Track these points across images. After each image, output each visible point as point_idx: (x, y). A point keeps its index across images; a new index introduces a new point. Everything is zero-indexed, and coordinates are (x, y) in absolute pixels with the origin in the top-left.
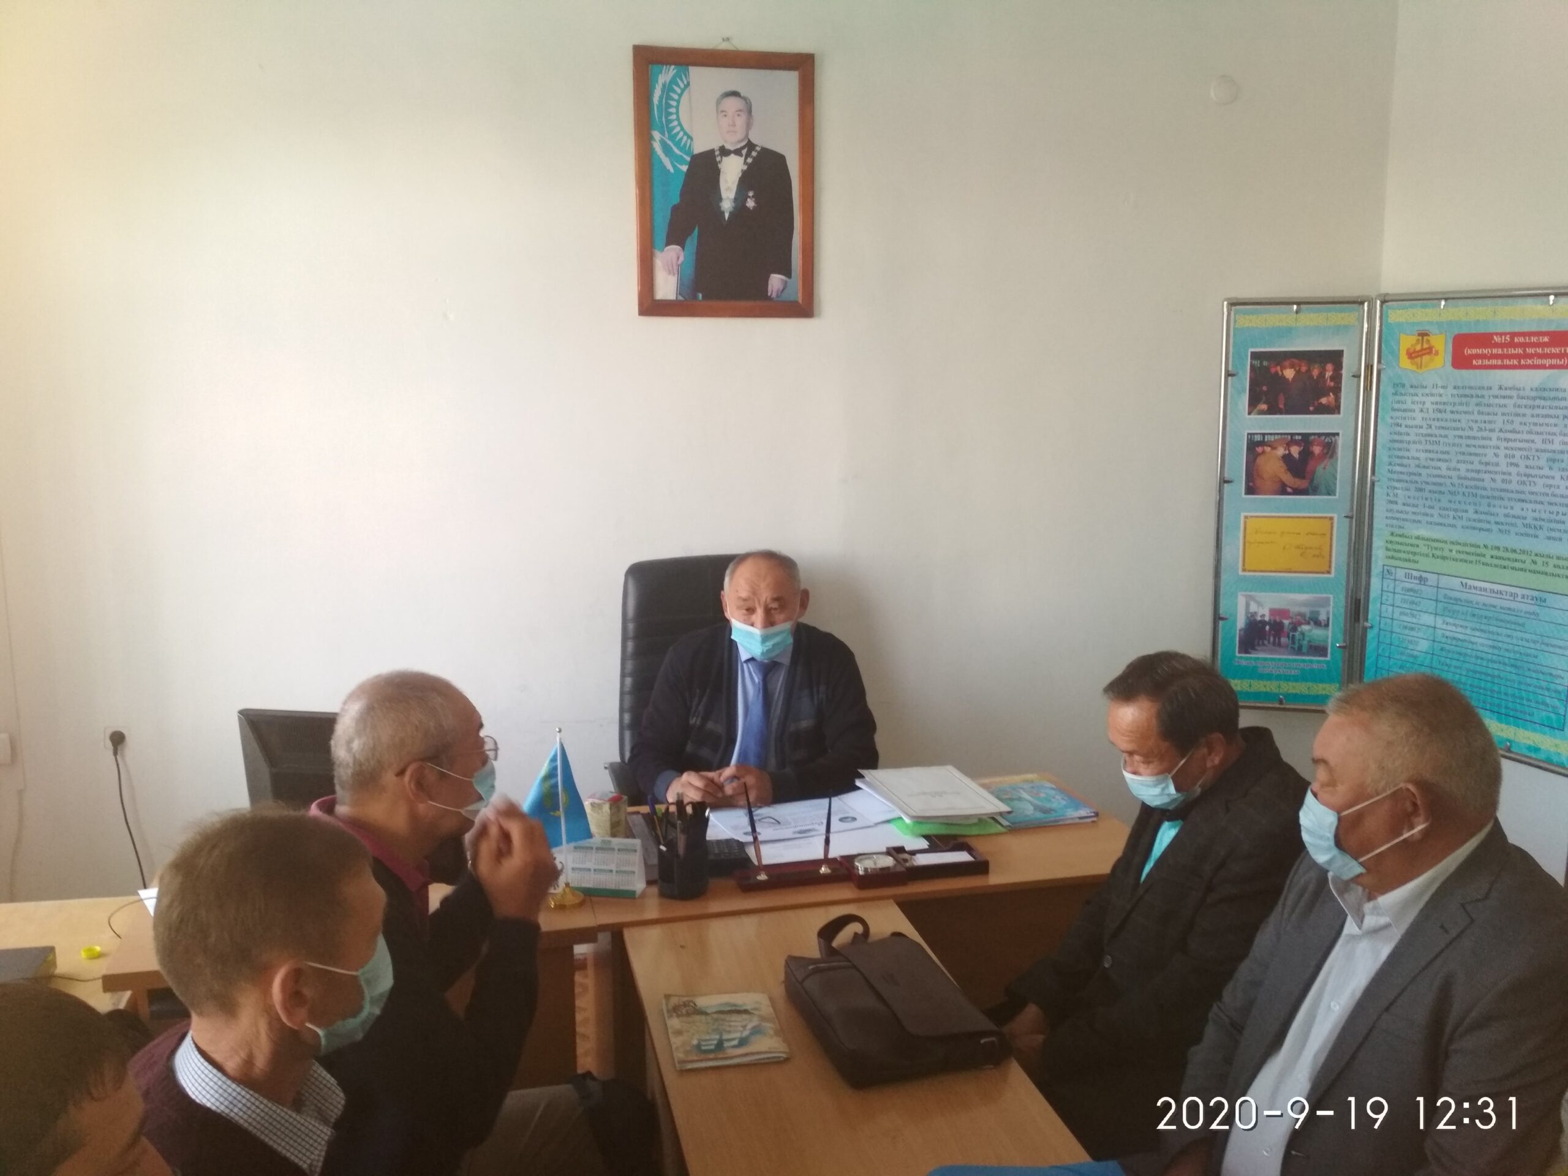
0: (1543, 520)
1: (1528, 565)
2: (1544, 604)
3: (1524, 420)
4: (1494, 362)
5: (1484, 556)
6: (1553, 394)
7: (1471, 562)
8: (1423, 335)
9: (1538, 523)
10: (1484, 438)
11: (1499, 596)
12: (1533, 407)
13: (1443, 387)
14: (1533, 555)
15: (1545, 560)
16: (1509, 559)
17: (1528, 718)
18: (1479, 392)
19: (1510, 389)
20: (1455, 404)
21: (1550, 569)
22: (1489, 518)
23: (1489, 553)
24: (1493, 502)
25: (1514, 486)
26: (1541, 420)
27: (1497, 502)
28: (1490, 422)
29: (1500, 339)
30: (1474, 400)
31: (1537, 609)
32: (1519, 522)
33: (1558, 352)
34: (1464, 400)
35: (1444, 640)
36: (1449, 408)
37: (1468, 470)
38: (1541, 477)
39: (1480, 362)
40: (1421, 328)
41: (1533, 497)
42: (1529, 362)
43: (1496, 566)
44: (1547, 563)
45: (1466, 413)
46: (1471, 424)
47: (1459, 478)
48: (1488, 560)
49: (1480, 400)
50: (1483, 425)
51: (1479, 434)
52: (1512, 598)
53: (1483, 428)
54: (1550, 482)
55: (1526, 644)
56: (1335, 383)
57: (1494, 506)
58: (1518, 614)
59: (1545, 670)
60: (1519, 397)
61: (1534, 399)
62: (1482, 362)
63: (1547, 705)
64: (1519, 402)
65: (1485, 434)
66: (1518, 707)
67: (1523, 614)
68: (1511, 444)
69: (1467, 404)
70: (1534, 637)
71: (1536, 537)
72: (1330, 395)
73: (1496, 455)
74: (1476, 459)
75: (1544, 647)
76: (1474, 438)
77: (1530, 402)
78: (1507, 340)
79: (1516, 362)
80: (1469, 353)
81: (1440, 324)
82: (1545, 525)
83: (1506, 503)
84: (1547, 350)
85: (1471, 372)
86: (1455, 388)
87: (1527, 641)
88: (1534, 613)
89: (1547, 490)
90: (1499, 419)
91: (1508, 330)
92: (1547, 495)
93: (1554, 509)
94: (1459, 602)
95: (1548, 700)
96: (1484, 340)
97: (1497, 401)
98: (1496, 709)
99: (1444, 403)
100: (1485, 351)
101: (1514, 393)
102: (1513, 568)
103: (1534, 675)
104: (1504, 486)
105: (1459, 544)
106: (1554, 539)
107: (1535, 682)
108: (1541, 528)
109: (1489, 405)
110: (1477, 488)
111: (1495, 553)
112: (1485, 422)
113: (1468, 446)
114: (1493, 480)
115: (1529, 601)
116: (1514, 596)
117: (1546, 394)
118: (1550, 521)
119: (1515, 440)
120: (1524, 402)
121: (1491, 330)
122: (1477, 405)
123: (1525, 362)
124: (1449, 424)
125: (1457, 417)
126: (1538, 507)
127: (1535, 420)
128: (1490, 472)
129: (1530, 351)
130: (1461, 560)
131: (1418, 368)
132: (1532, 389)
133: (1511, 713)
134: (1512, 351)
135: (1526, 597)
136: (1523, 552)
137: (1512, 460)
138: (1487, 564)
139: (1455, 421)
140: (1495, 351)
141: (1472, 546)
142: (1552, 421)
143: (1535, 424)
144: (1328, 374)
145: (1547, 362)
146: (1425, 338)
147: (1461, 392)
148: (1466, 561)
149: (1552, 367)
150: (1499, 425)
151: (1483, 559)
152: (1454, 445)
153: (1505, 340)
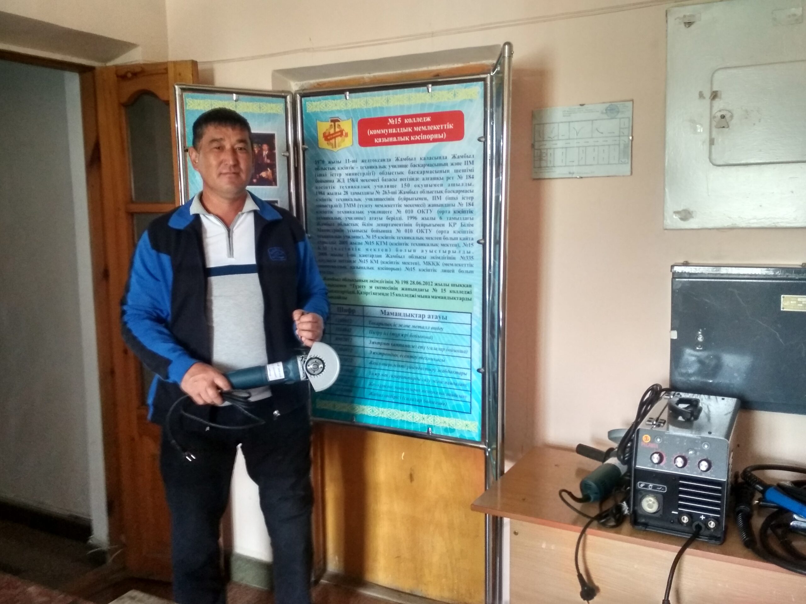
0: (439, 258)
1: (431, 293)
2: (445, 321)
3: (417, 183)
4: (391, 139)
5: (396, 289)
6: (438, 161)
7: (387, 294)
8: (334, 121)
9: (435, 261)
10: (389, 199)
11: (410, 318)
12: (423, 173)
13: (354, 161)
14: (434, 284)
15: (443, 287)
16: (416, 290)
17: (442, 407)
18: (382, 164)
19: (405, 160)
20: (364, 174)
21: (447, 294)
22: (398, 260)
23: (400, 286)
24: (400, 247)
25: (414, 234)
26: (430, 182)
27: (403, 248)
28: (392, 186)
29: (393, 121)
30: (379, 170)
31: (440, 325)
32: (421, 261)
33: (438, 128)
34: (370, 170)
35: (372, 356)
36: (360, 178)
37: (379, 225)
38: (434, 226)
39: (380, 140)
40: (333, 116)
41: (430, 242)
42: (417, 138)
43: (407, 296)
44: (445, 290)
45: (373, 180)
46: (377, 189)
47: (372, 231)
48: (399, 292)
49: (383, 169)
50: (386, 189)
51: (385, 196)
52: (421, 319)
53: (388, 192)
54: (441, 229)
55: (435, 352)
56: (271, 161)
57: (401, 251)
58: (426, 330)
59: (452, 369)
60: (411, 166)
61: (424, 166)
62: (382, 140)
63: (456, 396)
64: (413, 169)
65: (389, 196)
66: (434, 399)
67: (430, 330)
68: (410, 202)
69: (374, 174)
70: (441, 346)
71: (435, 271)
72: (267, 170)
73: (399, 211)
74: (384, 216)
75: (449, 353)
76: (381, 200)
77: (421, 169)
78: (399, 122)
79: (407, 139)
80: (371, 134)
81: (347, 112)
82: (441, 262)
83: (410, 247)
84: (430, 128)
85: (374, 148)
86: (363, 161)
87: (436, 349)
88: (438, 328)
89: (439, 235)
90: (399, 184)
91: (399, 114)
92: (440, 238)
93: (447, 249)
94: (381, 326)
95: (457, 392)
96: (382, 122)
97: (395, 170)
98: (417, 403)
99: (356, 174)
100: (383, 131)
101: (408, 163)
102: (419, 296)
103: (444, 374)
104: (408, 235)
105: (377, 282)
106: (449, 271)
107: (445, 380)
108: (438, 264)
109: (390, 174)
110: (386, 238)
111: (405, 286)
112: (388, 186)
113: (377, 206)
114: (399, 231)
115: (434, 320)
116: (423, 316)
117: (432, 162)
118: (444, 258)
119: (412, 199)
120: (416, 169)
121: (385, 115)
122: (381, 174)
123: (414, 138)
124: (360, 190)
125: (365, 184)
126: (434, 248)
127: (426, 182)
128: (396, 225)
129: (416, 129)
130: (380, 294)
131: (333, 147)
132: (421, 159)
133: (429, 405)
134: (404, 130)
135: (431, 317)
136: (426, 283)
137: (411, 215)
138: (400, 295)
139: (365, 187)
140: (391, 131)
141: (387, 282)
142: (439, 182)
143: (426, 186)
144: (265, 153)
145: (431, 137)
146: (337, 123)
147: (368, 164)
148: (383, 294)
149: (435, 140)
150: (399, 188)
151: (396, 292)
152: (366, 206)
153: (398, 121)
